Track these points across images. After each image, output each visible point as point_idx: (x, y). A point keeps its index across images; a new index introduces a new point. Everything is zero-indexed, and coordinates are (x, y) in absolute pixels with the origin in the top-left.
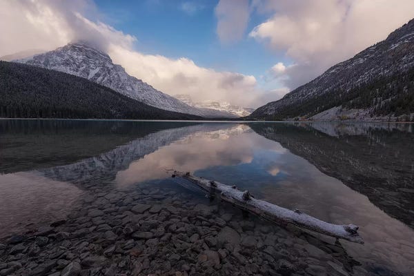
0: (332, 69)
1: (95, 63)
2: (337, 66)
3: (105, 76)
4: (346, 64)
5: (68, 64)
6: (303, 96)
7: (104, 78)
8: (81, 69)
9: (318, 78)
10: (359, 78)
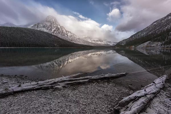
0: (154, 22)
1: (54, 26)
2: (157, 21)
3: (57, 31)
4: (162, 19)
5: (45, 27)
6: (139, 36)
7: (57, 32)
8: (49, 28)
9: (147, 27)
10: (166, 26)
